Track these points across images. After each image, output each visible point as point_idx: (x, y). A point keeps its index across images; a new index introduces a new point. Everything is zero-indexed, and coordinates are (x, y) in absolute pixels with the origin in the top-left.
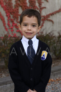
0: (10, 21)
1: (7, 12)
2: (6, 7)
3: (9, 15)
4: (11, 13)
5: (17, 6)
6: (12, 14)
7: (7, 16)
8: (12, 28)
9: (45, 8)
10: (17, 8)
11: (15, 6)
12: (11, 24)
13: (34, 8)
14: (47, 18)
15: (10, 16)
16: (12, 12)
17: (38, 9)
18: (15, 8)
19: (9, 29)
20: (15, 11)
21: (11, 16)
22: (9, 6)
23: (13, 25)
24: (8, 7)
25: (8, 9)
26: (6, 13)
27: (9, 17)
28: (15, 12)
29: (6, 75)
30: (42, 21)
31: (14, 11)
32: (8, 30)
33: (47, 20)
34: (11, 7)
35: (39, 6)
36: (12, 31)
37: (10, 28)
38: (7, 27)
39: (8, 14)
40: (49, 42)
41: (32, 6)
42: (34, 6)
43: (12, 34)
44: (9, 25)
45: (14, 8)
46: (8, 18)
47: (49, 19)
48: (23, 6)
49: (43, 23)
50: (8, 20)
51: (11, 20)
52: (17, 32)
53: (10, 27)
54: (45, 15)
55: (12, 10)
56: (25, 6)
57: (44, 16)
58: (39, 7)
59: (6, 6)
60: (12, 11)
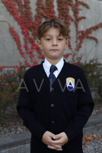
0: (28, 40)
1: (24, 27)
2: (21, 19)
3: (26, 32)
4: (29, 29)
5: (39, 17)
6: (31, 31)
7: (23, 33)
8: (31, 53)
9: (84, 18)
10: (39, 21)
11: (36, 17)
12: (30, 46)
13: (66, 19)
14: (87, 34)
15: (28, 34)
16: (32, 27)
17: (72, 20)
18: (36, 20)
19: (27, 53)
20: (37, 25)
21: (30, 33)
22: (26, 17)
23: (32, 48)
24: (24, 20)
25: (25, 23)
26: (22, 28)
27: (26, 34)
28: (36, 27)
29: (23, 129)
30: (79, 39)
31: (35, 25)
32: (25, 55)
33: (88, 37)
34: (30, 19)
35: (74, 15)
36: (32, 56)
37: (29, 53)
38: (24, 50)
39: (24, 31)
40: (90, 75)
41: (63, 15)
42: (67, 16)
43: (32, 61)
44: (26, 47)
45: (34, 20)
46: (26, 36)
47: (90, 35)
48: (48, 17)
49: (81, 42)
50: (25, 40)
51: (30, 39)
52: (39, 57)
53: (29, 51)
54: (85, 30)
55: (31, 23)
56: (52, 17)
57: (82, 32)
58: (74, 18)
59: (22, 17)
60: (31, 25)
